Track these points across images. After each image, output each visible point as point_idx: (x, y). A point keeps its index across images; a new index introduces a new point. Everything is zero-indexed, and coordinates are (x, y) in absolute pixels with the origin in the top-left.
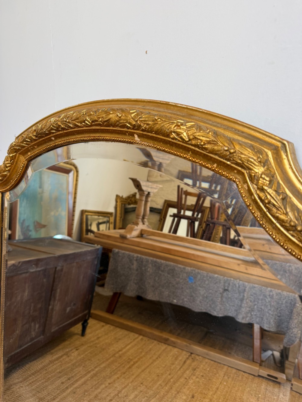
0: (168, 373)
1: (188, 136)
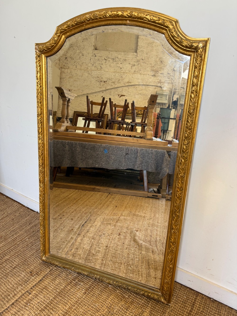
0: (100, 201)
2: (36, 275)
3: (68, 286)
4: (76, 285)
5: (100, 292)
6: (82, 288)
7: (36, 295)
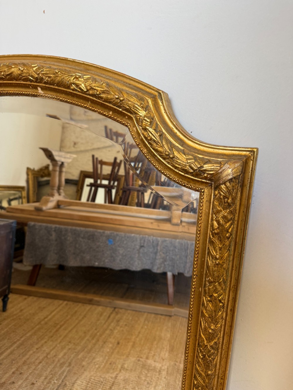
0: (94, 328)
1: (86, 86)
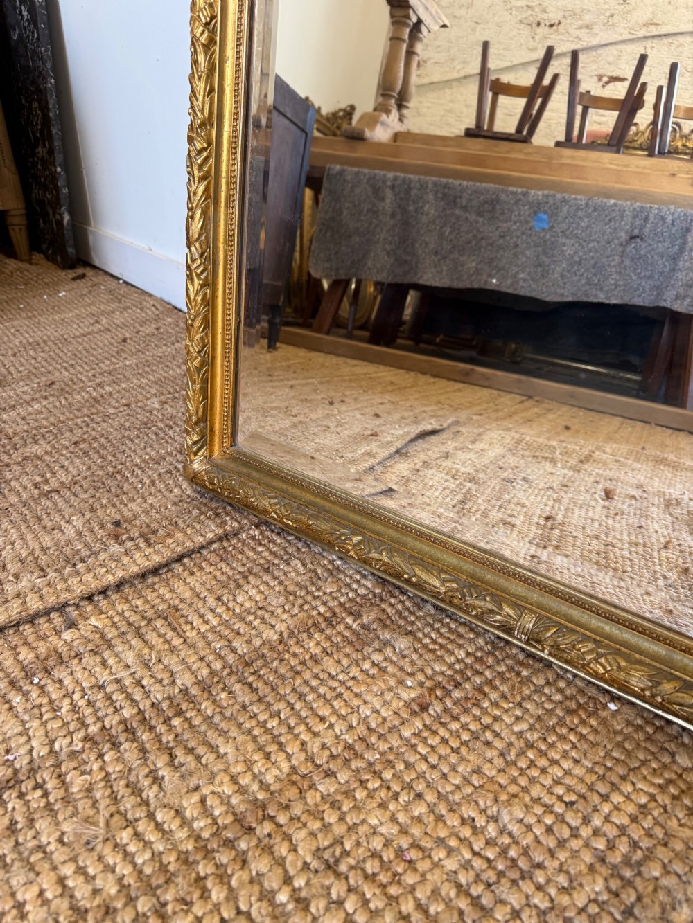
2: (141, 540)
3: (310, 637)
4: (360, 640)
5: (532, 728)
6: (402, 669)
7: (99, 642)
